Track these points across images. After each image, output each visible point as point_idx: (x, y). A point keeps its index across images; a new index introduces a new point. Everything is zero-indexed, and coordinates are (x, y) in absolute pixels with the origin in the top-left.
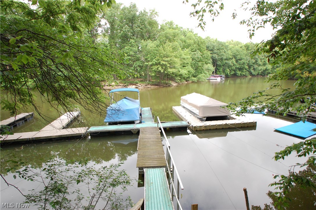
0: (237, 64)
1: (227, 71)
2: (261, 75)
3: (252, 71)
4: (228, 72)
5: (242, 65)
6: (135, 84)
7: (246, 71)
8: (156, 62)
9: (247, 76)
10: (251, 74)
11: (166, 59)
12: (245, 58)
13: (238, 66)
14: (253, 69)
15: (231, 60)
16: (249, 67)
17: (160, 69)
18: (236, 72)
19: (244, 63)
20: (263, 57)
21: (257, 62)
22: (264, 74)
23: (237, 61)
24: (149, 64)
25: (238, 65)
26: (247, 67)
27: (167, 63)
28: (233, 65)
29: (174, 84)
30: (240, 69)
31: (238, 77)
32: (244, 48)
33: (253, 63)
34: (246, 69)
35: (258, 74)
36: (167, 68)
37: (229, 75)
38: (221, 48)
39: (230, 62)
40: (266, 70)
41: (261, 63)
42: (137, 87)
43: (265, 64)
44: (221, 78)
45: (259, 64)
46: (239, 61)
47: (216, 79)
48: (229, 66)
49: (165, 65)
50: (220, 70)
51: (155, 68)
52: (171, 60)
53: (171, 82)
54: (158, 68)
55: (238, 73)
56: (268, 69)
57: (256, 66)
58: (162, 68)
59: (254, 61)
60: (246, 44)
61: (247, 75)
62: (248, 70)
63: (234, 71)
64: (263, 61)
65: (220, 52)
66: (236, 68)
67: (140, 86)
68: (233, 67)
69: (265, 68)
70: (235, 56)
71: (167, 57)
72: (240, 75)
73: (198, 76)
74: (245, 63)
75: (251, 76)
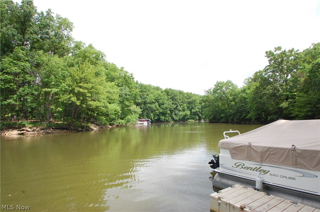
0: (160, 108)
1: (151, 115)
2: (182, 120)
3: (174, 116)
4: (152, 117)
5: (165, 109)
6: (20, 127)
7: (169, 116)
8: (68, 88)
9: (169, 122)
10: (173, 119)
11: (85, 85)
12: (167, 103)
13: (161, 111)
14: (175, 114)
15: (154, 104)
16: (170, 112)
17: (74, 99)
18: (160, 117)
19: (166, 108)
20: (182, 103)
21: (178, 108)
22: (184, 119)
23: (159, 106)
24: (51, 91)
25: (162, 109)
26: (169, 112)
27: (86, 91)
28: (156, 109)
29: (95, 128)
30: (164, 114)
31: (162, 122)
32: (164, 93)
33: (174, 109)
34: (168, 114)
35: (180, 120)
36: (86, 100)
37: (153, 120)
38: (144, 90)
39: (153, 106)
40: (186, 115)
41: (181, 109)
42: (22, 132)
43: (184, 109)
44: (148, 123)
45: (179, 109)
46: (162, 106)
47: (143, 124)
48: (153, 111)
49: (84, 95)
50: (143, 115)
51: (64, 98)
52: (92, 87)
53: (89, 125)
54: (70, 98)
55: (162, 118)
56: (187, 114)
57: (177, 112)
58: (78, 99)
59: (175, 106)
60: (166, 90)
61: (170, 120)
62: (170, 115)
63: (158, 115)
64: (182, 106)
65: (143, 95)
66: (159, 112)
67: (30, 130)
68: (156, 111)
69: (185, 113)
70: (157, 100)
71: (86, 81)
72: (164, 120)
73: (126, 118)
74: (168, 107)
75: (173, 121)
